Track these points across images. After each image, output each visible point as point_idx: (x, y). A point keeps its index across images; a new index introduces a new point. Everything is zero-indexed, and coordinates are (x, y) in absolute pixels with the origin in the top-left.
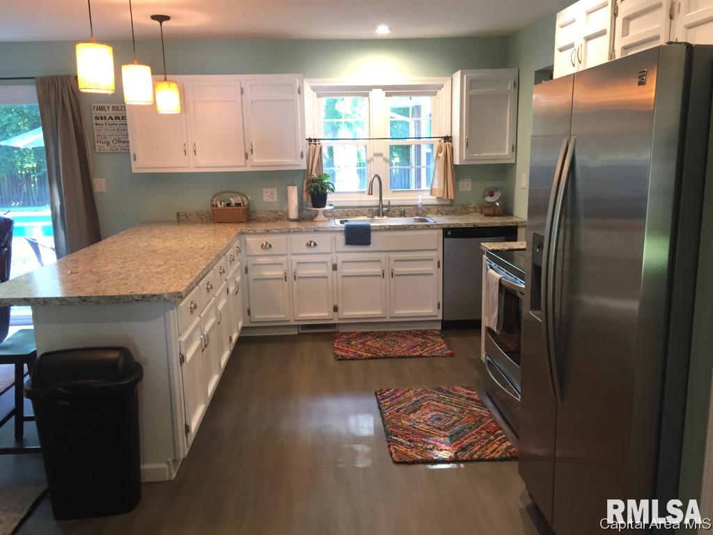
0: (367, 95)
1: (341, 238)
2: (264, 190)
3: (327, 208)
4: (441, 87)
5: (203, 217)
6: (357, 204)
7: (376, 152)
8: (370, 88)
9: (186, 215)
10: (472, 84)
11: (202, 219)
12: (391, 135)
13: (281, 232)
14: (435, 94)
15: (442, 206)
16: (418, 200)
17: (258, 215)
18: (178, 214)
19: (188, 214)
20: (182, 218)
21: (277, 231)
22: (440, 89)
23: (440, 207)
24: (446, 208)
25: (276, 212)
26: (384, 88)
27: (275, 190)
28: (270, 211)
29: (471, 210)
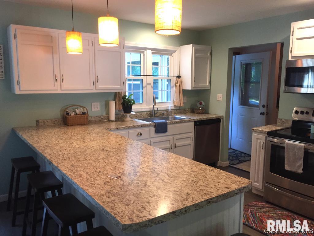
0: (143, 53)
1: (153, 129)
2: (93, 104)
3: (133, 113)
4: (175, 51)
5: (55, 122)
6: (140, 110)
7: (148, 82)
8: (145, 49)
9: (44, 122)
10: (197, 51)
11: (54, 123)
12: (153, 74)
13: (124, 129)
14: (171, 55)
15: (176, 110)
16: (169, 107)
17: (90, 119)
18: (37, 121)
19: (45, 121)
20: (41, 124)
21: (122, 129)
22: (174, 52)
23: (176, 111)
24: (178, 111)
25: (100, 117)
26: (152, 49)
27: (98, 104)
28: (97, 116)
29: (187, 111)
